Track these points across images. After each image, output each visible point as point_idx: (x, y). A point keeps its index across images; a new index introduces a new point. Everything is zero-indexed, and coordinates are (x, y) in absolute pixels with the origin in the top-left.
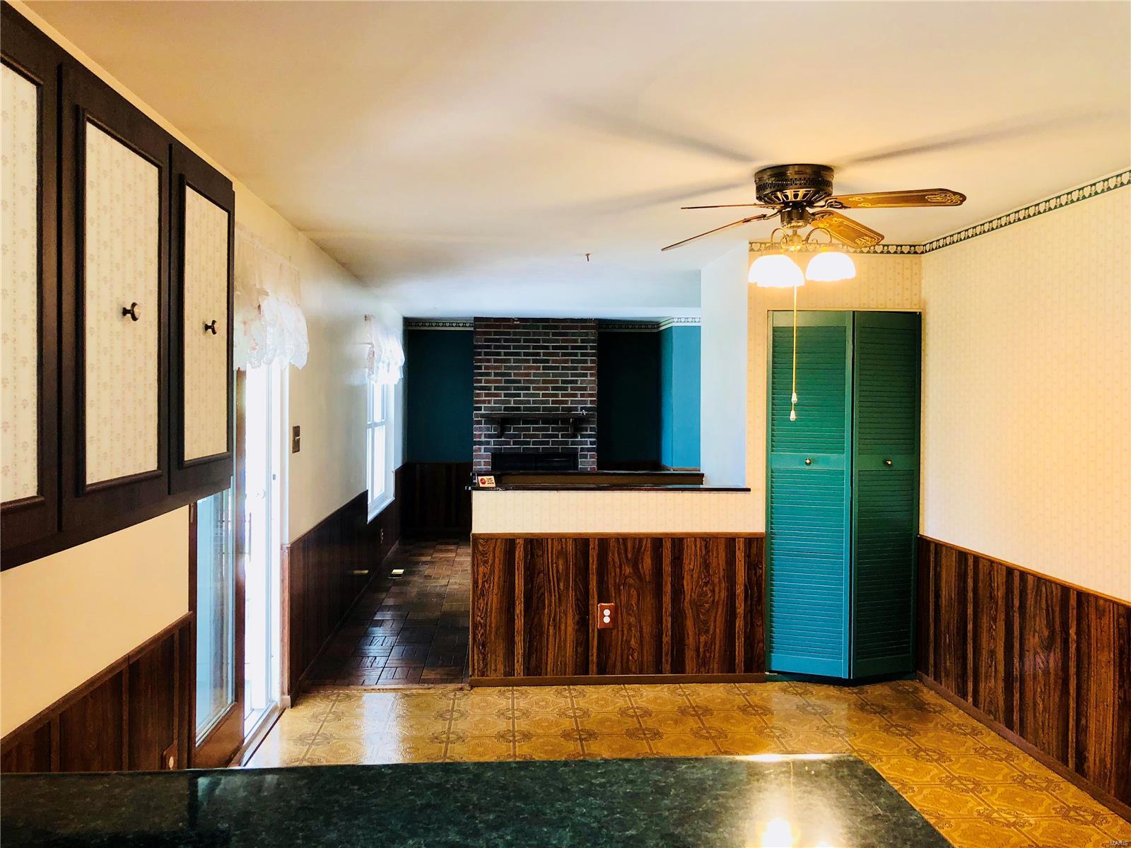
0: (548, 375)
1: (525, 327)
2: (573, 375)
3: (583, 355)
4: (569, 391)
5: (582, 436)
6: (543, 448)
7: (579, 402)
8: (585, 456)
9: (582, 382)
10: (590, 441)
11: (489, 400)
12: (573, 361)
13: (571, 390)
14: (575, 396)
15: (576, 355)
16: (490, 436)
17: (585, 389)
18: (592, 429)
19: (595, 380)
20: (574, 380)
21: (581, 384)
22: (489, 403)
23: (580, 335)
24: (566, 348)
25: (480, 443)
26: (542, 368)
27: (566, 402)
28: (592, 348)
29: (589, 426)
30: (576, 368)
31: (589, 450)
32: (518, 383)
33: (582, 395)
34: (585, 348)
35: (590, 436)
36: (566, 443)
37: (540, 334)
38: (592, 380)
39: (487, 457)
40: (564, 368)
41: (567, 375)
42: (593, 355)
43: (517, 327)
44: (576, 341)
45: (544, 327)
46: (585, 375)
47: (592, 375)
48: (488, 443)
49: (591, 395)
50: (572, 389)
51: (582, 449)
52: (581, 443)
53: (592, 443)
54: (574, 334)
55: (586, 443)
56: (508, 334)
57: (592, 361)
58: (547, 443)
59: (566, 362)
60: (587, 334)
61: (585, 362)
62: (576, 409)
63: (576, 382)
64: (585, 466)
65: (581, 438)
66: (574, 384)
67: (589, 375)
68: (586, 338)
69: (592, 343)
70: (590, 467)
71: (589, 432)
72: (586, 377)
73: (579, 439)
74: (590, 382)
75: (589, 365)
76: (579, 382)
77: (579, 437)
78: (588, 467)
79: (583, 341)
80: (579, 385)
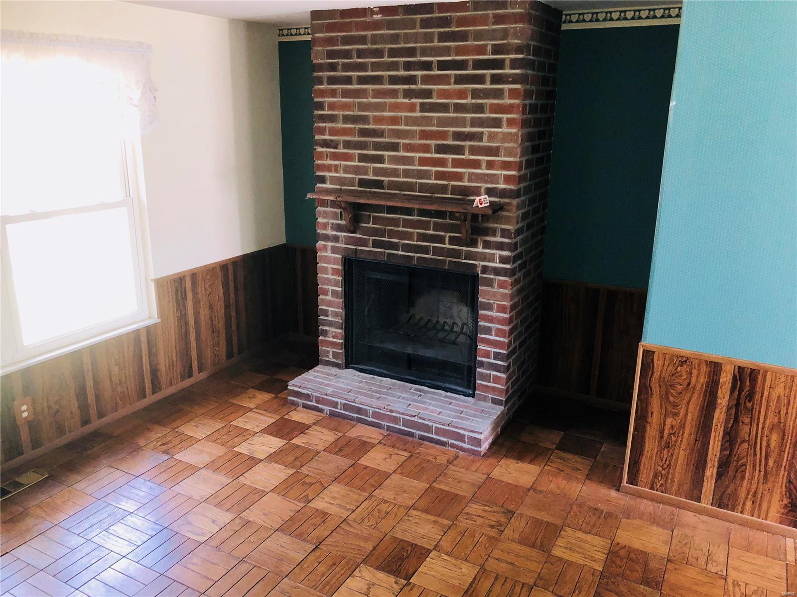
0: (428, 121)
1: (390, 25)
2: (474, 123)
3: (495, 79)
4: (466, 156)
5: (487, 245)
6: (419, 258)
7: (483, 179)
8: (490, 283)
9: (492, 137)
10: (500, 257)
11: (336, 166)
12: (476, 94)
13: (470, 153)
14: (476, 164)
15: (480, 79)
16: (339, 228)
17: (494, 152)
18: (505, 233)
19: (516, 134)
20: (476, 133)
21: (489, 141)
22: (336, 171)
23: (491, 35)
24: (462, 65)
25: (326, 238)
26: (418, 108)
27: (459, 177)
29: (500, 226)
30: (480, 109)
31: (497, 272)
32: (379, 136)
33: (490, 165)
34: (499, 64)
35: (500, 246)
36: (458, 254)
37: (415, 38)
38: (511, 134)
39: (335, 261)
40: (459, 108)
41: (461, 122)
42: (515, 80)
43: (376, 25)
44: (482, 50)
45: (425, 24)
46: (497, 123)
47: (511, 122)
48: (336, 239)
49: (506, 165)
50: (473, 150)
51: (485, 269)
52: (484, 258)
53: (503, 260)
54: (479, 36)
55: (492, 258)
56: (363, 40)
57: (513, 94)
58: (425, 250)
59: (462, 94)
60: (505, 34)
61: (498, 94)
62: (477, 191)
63: (478, 137)
64: (489, 301)
65: (484, 247)
66: (476, 140)
67: (504, 123)
68: (502, 42)
69: (517, 54)
70: (498, 302)
71: (499, 239)
72: (500, 128)
73: (480, 249)
74: (507, 137)
75: (507, 101)
76: (485, 138)
77: (480, 245)
78: (494, 303)
79: (497, 50)
80: (485, 143)
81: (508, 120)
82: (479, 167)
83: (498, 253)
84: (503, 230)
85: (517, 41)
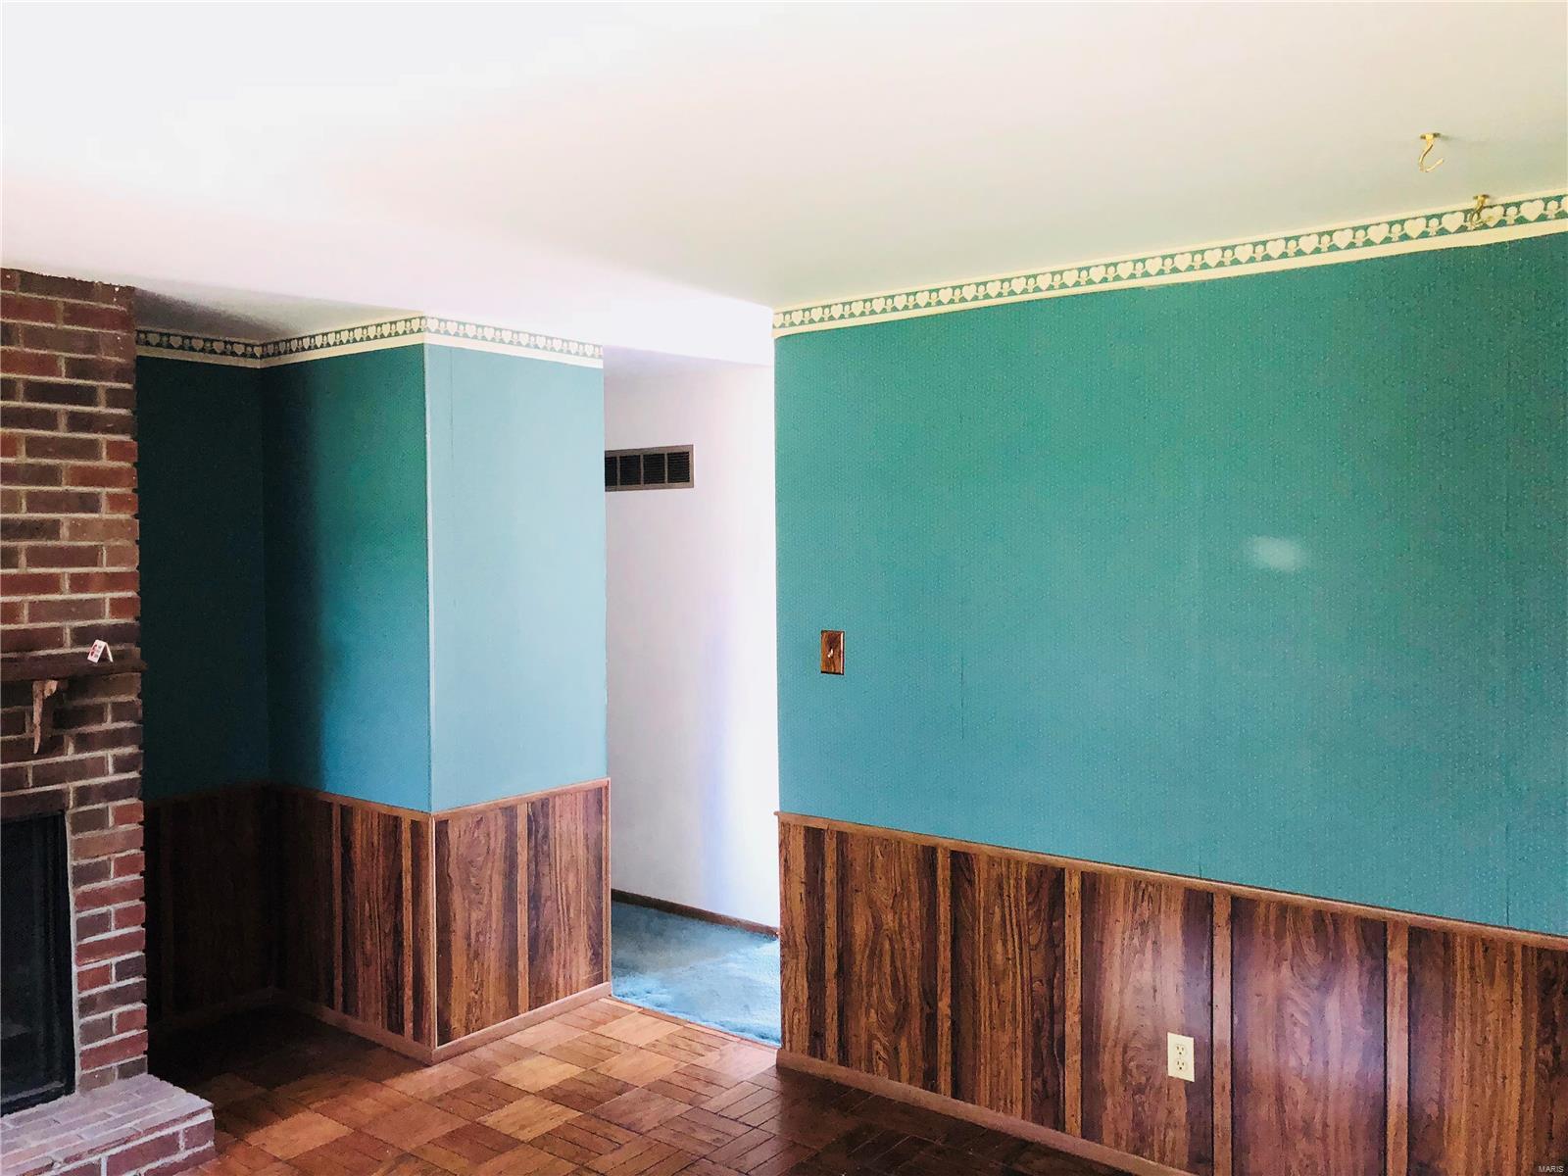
2: (36, 503)
3: (77, 422)
4: (23, 569)
5: (84, 743)
7: (67, 610)
8: (97, 820)
9: (78, 529)
10: (116, 759)
12: (36, 447)
13: (31, 563)
14: (50, 584)
15: (48, 420)
17: (90, 557)
18: (120, 711)
19: (129, 523)
20: (42, 522)
21: (73, 538)
23: (66, 341)
28: (114, 398)
29: (108, 700)
30: (49, 475)
31: (110, 792)
33: (80, 583)
35: (114, 739)
38: (119, 522)
44: (46, 365)
46: (89, 503)
47: (116, 502)
49: (113, 581)
50: (36, 557)
51: (84, 796)
52: (79, 770)
53: (122, 765)
55: (99, 768)
57: (116, 451)
60: (92, 344)
61: (89, 450)
62: (53, 638)
63: (51, 530)
64: (96, 860)
65: (78, 750)
66: (43, 537)
67: (104, 502)
68: (86, 356)
69: (117, 381)
70: (118, 855)
71: (109, 725)
72: (96, 512)
73: (70, 755)
74: (110, 528)
75: (105, 462)
76: (64, 531)
77: (71, 749)
78: (109, 859)
79: (77, 369)
80: (64, 541)
81: (111, 497)
82: (56, 589)
83: (109, 754)
84: (116, 706)
85: (117, 359)
